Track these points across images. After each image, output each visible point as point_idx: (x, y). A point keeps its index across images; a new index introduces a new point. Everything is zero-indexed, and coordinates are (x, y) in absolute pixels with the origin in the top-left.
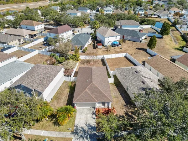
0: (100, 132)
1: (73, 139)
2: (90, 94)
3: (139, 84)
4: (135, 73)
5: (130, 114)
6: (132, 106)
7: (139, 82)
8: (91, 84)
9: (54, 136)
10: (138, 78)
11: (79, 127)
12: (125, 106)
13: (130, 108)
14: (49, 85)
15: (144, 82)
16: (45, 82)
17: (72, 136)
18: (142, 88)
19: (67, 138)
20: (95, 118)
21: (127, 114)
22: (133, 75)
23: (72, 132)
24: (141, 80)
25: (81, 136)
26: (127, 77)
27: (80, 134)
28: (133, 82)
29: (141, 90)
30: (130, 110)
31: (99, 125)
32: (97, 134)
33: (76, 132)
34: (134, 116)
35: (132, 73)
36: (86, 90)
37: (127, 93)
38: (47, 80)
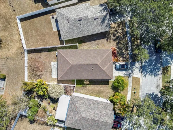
0: (129, 60)
1: (133, 76)
2: (107, 66)
3: (95, 23)
4: (80, 22)
5: (115, 38)
6: (108, 35)
7: (94, 22)
8: (99, 65)
9: (131, 88)
10: (89, 22)
11: (125, 74)
12: (107, 40)
13: (110, 36)
14: (103, 101)
15: (95, 18)
16: (101, 106)
17: (131, 77)
18: (101, 22)
19: (132, 80)
20: (118, 62)
21: (115, 40)
22: (82, 25)
23: (129, 78)
24: (92, 20)
25: (131, 71)
26: (82, 31)
27: (130, 72)
28: (90, 27)
29: (103, 23)
30: (112, 37)
31: (125, 61)
32: (130, 62)
33: (129, 75)
34: (117, 35)
35: (79, 24)
36: (104, 69)
37: (93, 35)
38: (99, 105)
